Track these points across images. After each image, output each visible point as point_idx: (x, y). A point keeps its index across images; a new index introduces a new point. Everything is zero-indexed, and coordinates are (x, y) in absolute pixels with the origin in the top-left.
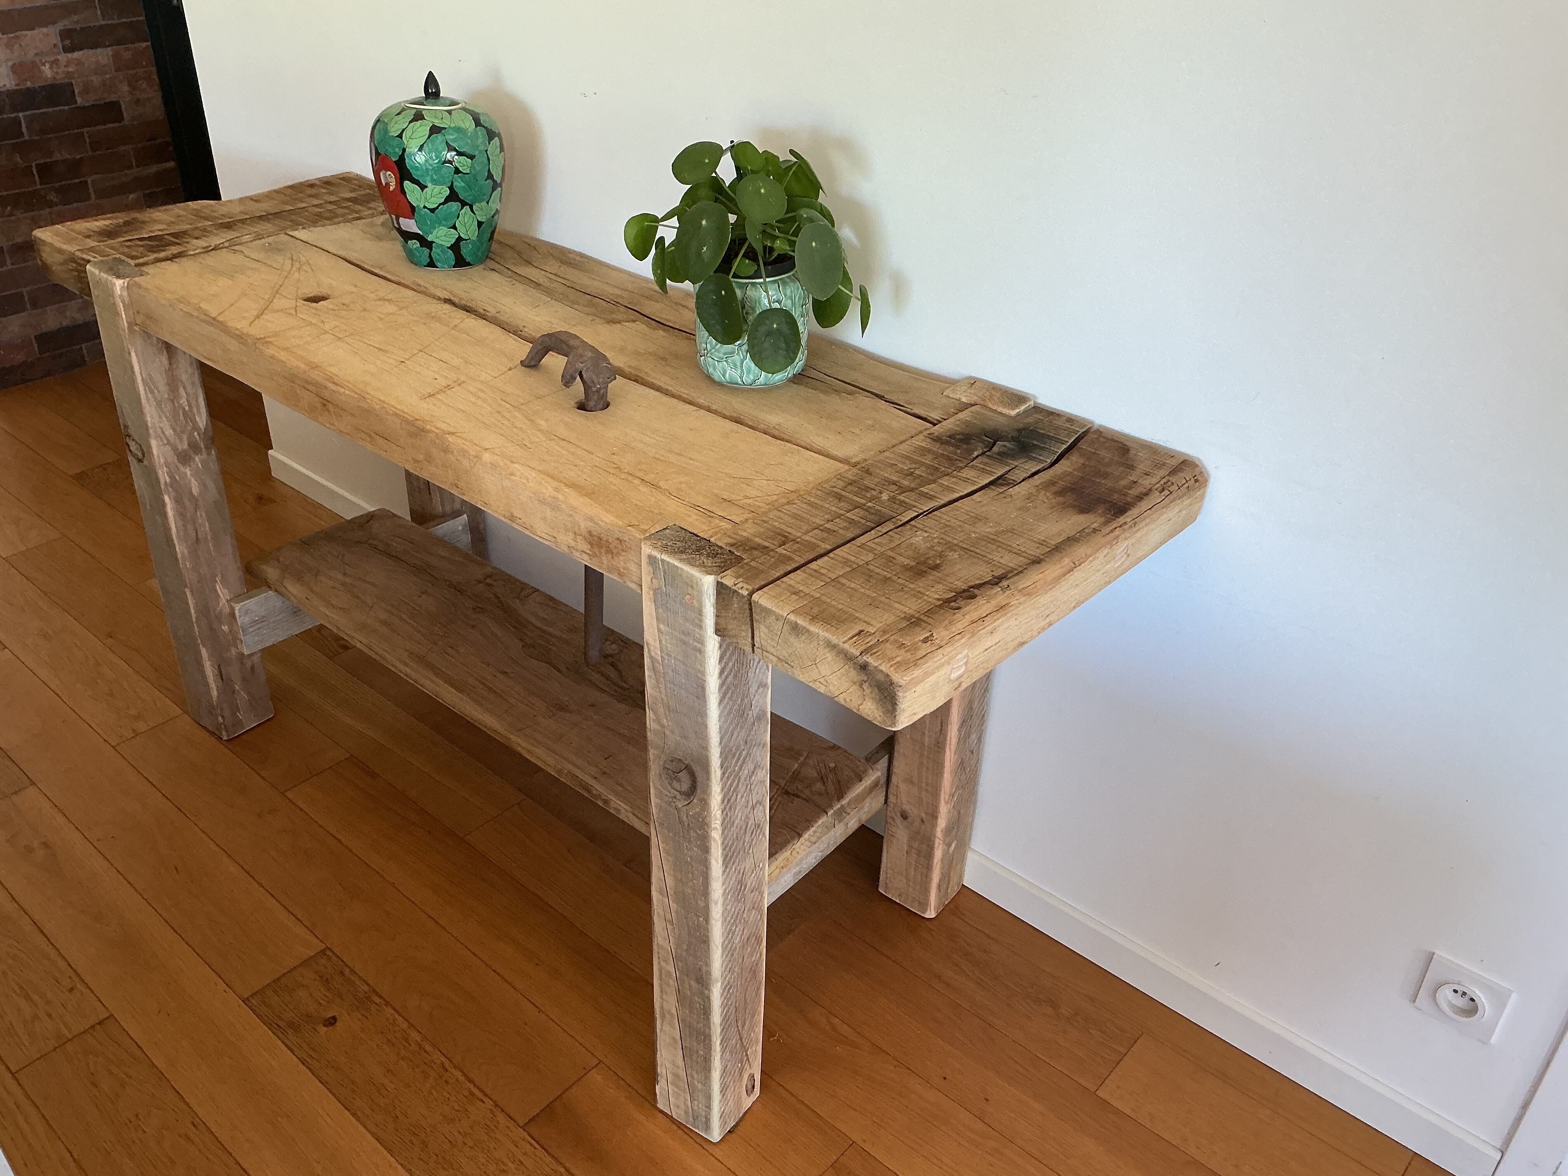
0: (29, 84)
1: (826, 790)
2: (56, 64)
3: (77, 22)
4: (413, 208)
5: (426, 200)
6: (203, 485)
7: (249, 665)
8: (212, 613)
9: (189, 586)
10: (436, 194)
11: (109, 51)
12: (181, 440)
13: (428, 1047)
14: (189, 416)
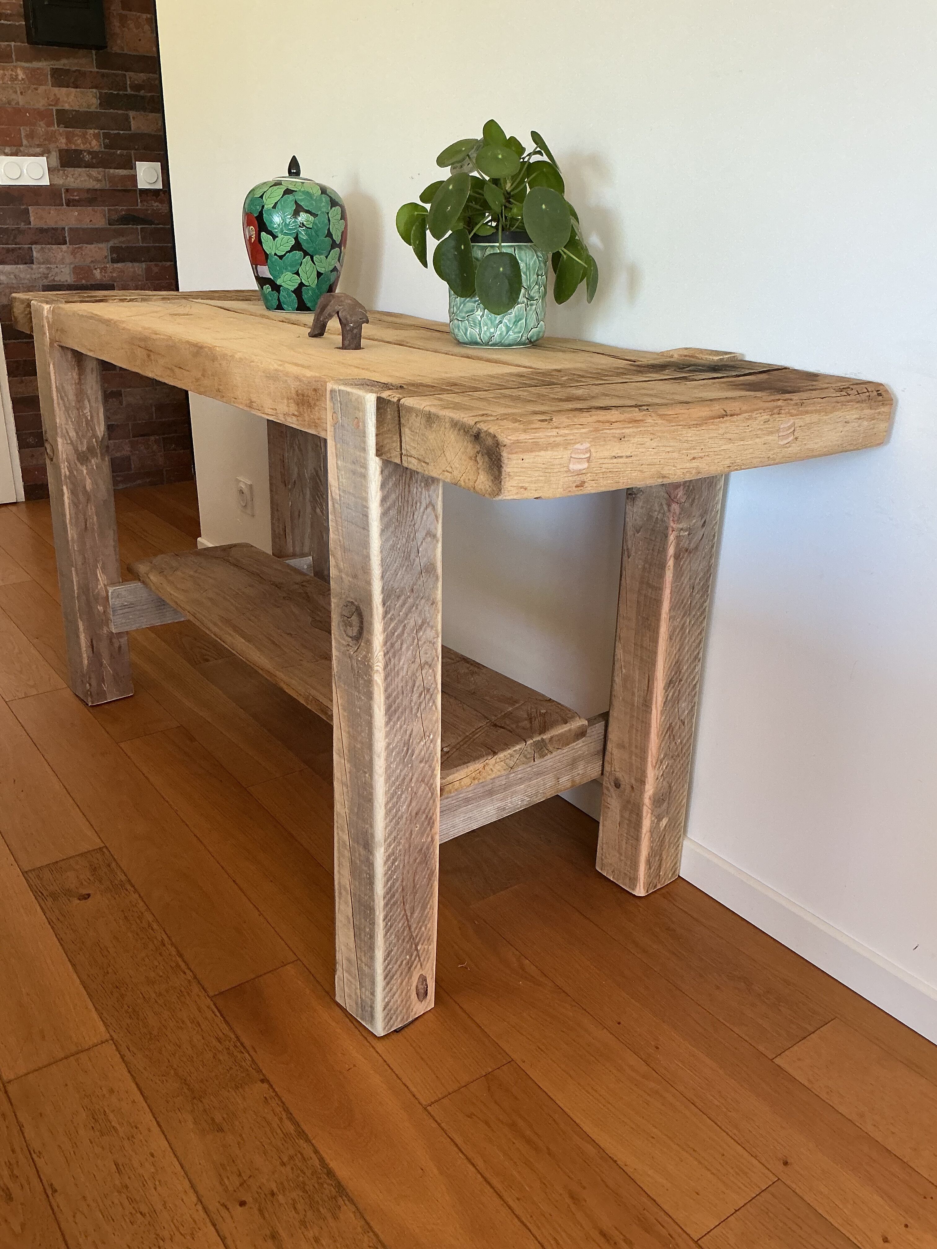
0: (84, 281)
1: (531, 727)
2: (105, 270)
3: (123, 242)
4: (267, 255)
5: (277, 248)
6: (95, 483)
7: (116, 645)
8: (91, 594)
9: (74, 565)
10: (284, 243)
11: (144, 265)
12: (82, 443)
13: (155, 926)
14: (89, 424)
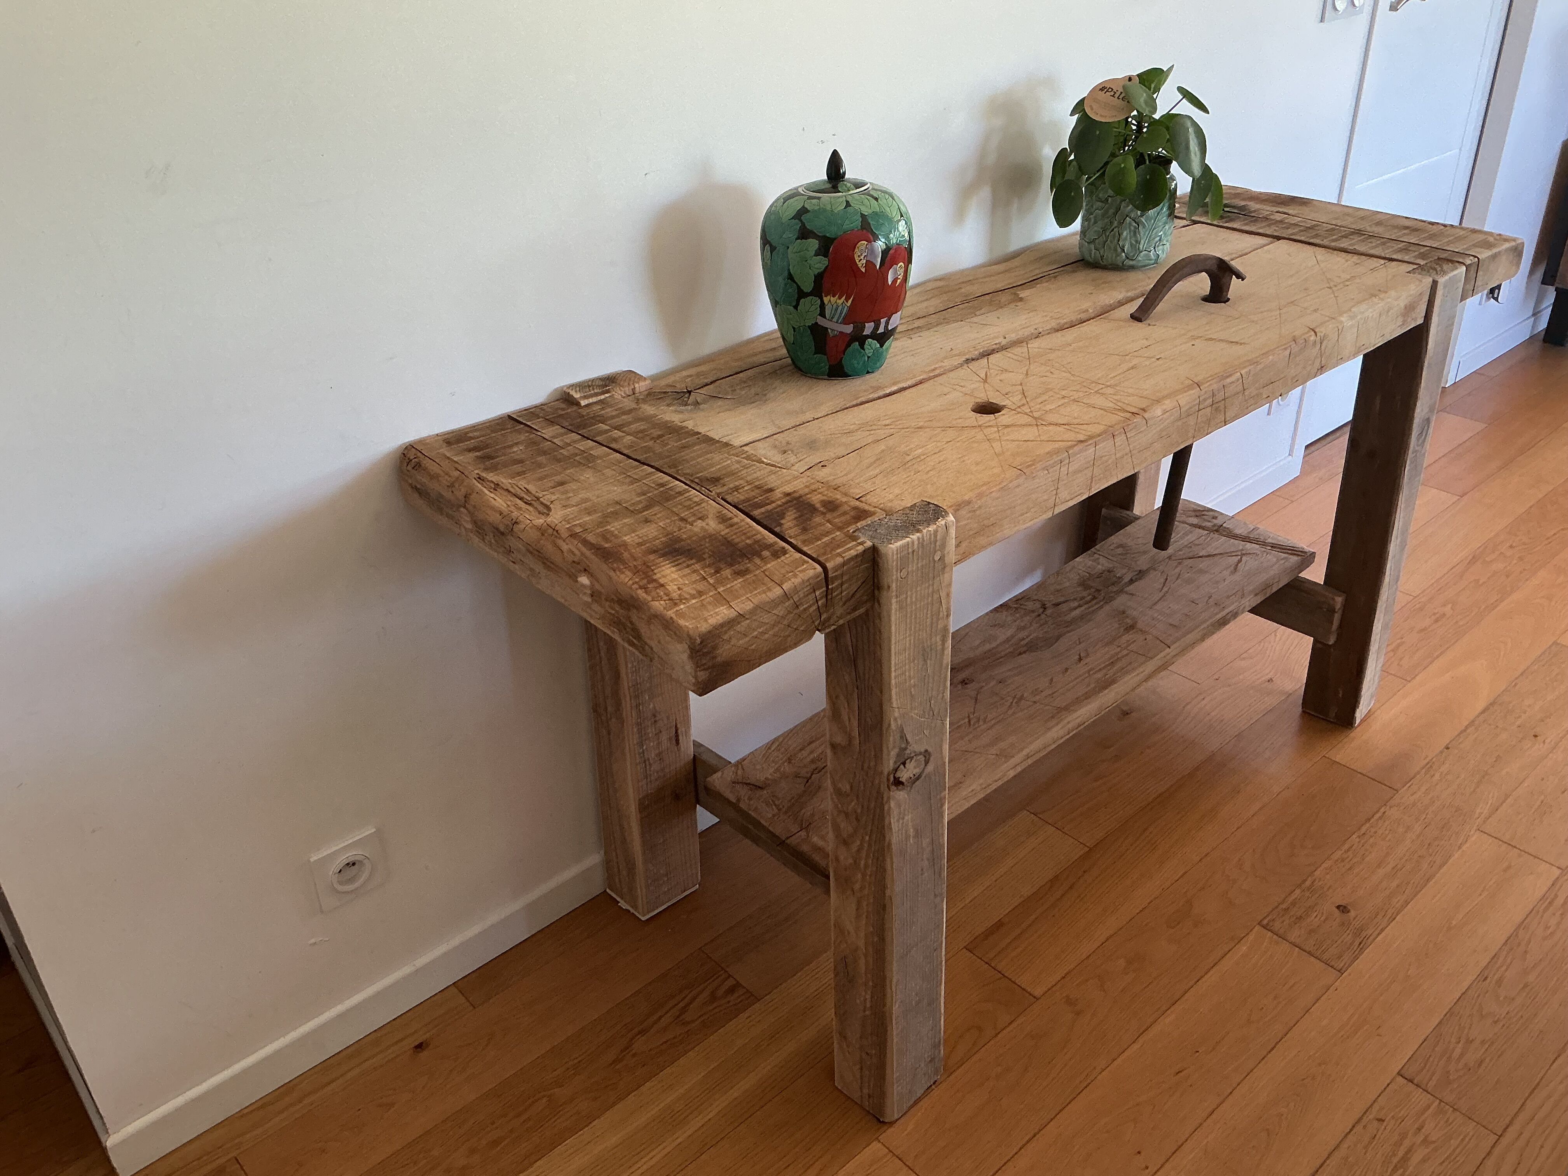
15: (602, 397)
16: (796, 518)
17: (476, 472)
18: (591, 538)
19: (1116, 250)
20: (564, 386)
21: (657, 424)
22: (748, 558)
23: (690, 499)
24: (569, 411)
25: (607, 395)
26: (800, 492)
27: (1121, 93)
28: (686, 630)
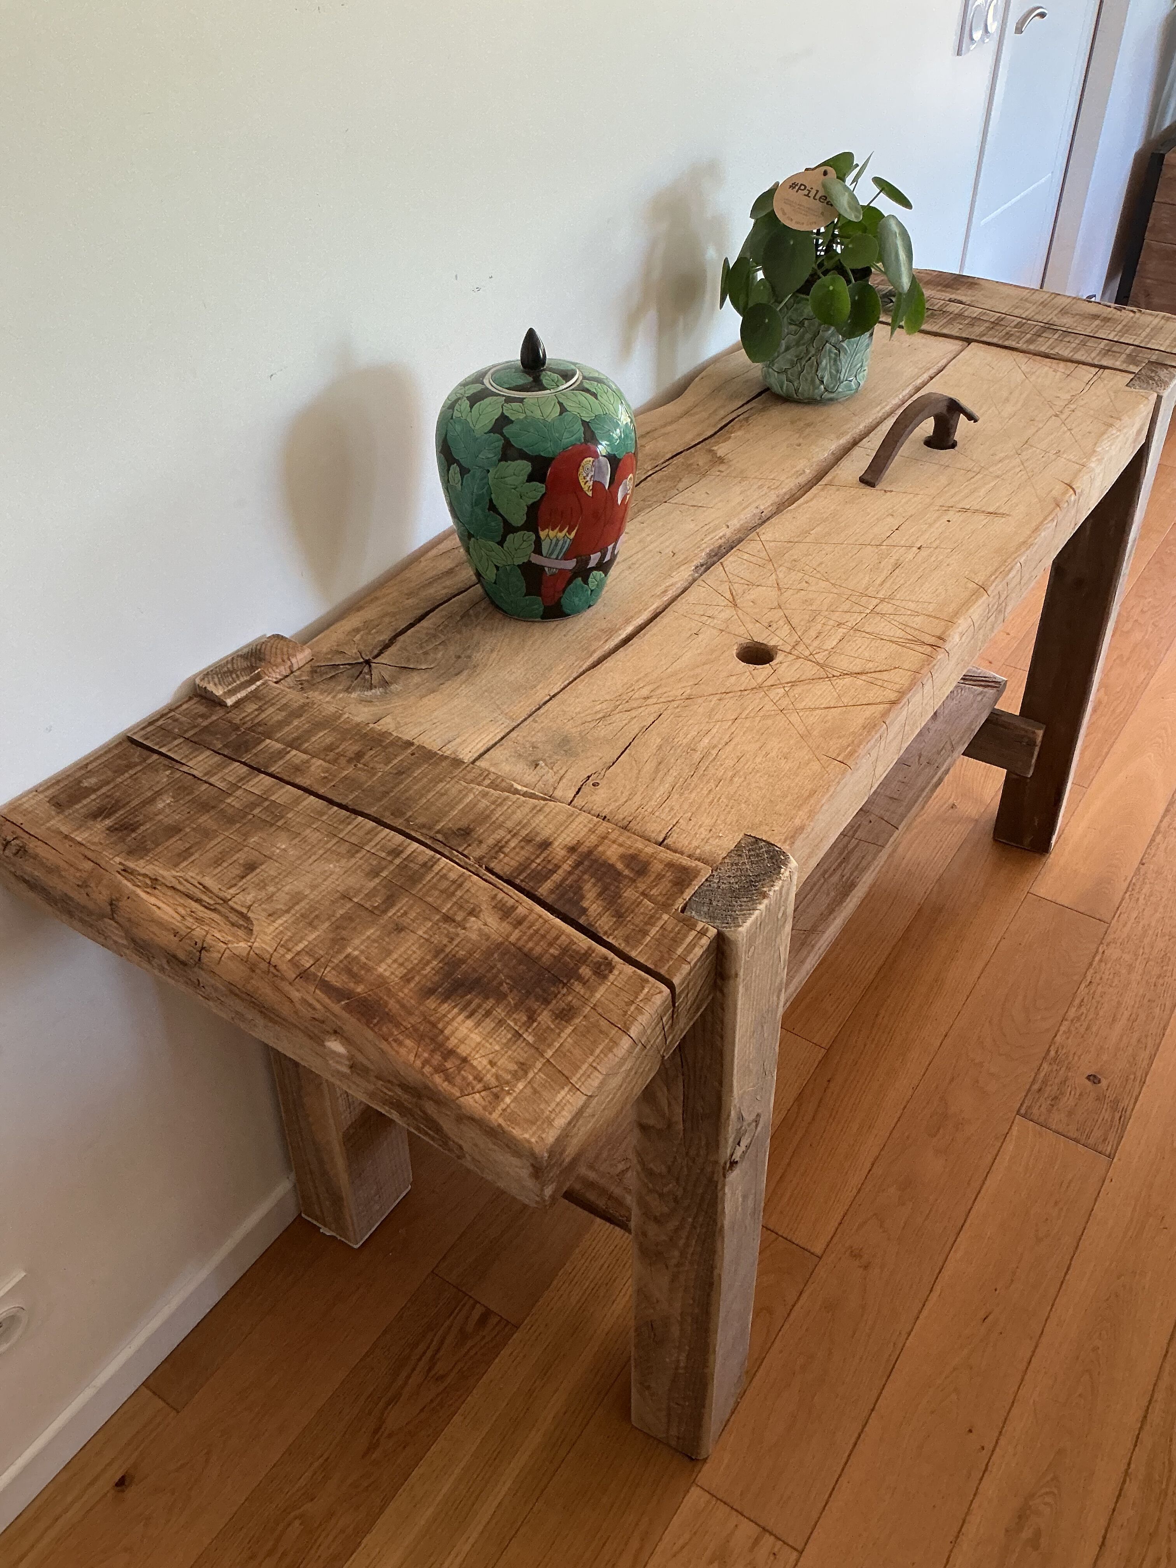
13: (1077, 1001)
15: (253, 687)
16: (600, 895)
17: (118, 859)
18: (331, 976)
19: (813, 381)
20: (196, 676)
21: (348, 731)
22: (565, 985)
23: (444, 877)
24: (214, 718)
25: (258, 683)
26: (587, 844)
27: (817, 191)
28: (527, 1145)
